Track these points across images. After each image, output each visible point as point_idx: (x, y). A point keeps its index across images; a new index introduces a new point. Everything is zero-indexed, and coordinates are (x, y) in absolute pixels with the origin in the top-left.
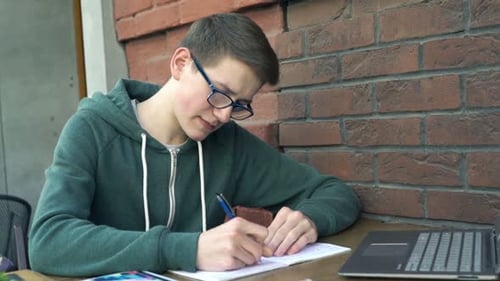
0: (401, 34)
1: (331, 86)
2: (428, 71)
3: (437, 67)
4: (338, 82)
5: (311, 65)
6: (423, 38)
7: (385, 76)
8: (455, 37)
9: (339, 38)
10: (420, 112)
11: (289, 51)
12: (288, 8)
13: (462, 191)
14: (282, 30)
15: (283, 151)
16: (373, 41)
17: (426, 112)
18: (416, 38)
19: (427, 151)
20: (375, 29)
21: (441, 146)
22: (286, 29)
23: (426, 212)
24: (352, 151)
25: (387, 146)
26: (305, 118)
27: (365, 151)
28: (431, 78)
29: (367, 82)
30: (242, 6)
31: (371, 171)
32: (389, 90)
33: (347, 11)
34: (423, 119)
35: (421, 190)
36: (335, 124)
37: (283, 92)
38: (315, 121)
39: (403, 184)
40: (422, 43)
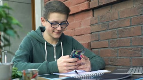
0: (125, 16)
1: (106, 31)
2: (133, 26)
3: (135, 24)
4: (108, 30)
5: (101, 26)
6: (131, 17)
7: (121, 27)
8: (140, 16)
9: (108, 18)
10: (130, 37)
11: (94, 22)
12: (94, 11)
13: (142, 58)
14: (92, 17)
15: (92, 50)
16: (118, 18)
17: (132, 37)
18: (130, 17)
19: (132, 47)
20: (118, 15)
21: (136, 46)
22: (93, 16)
23: (132, 64)
24: (112, 49)
25: (121, 47)
26: (98, 40)
27: (115, 48)
28: (134, 27)
29: (116, 29)
30: (81, 10)
31: (117, 54)
32: (122, 31)
33: (110, 11)
34: (131, 39)
35: (130, 58)
36: (107, 42)
37: (92, 33)
38: (101, 41)
39: (125, 57)
40: (131, 18)
